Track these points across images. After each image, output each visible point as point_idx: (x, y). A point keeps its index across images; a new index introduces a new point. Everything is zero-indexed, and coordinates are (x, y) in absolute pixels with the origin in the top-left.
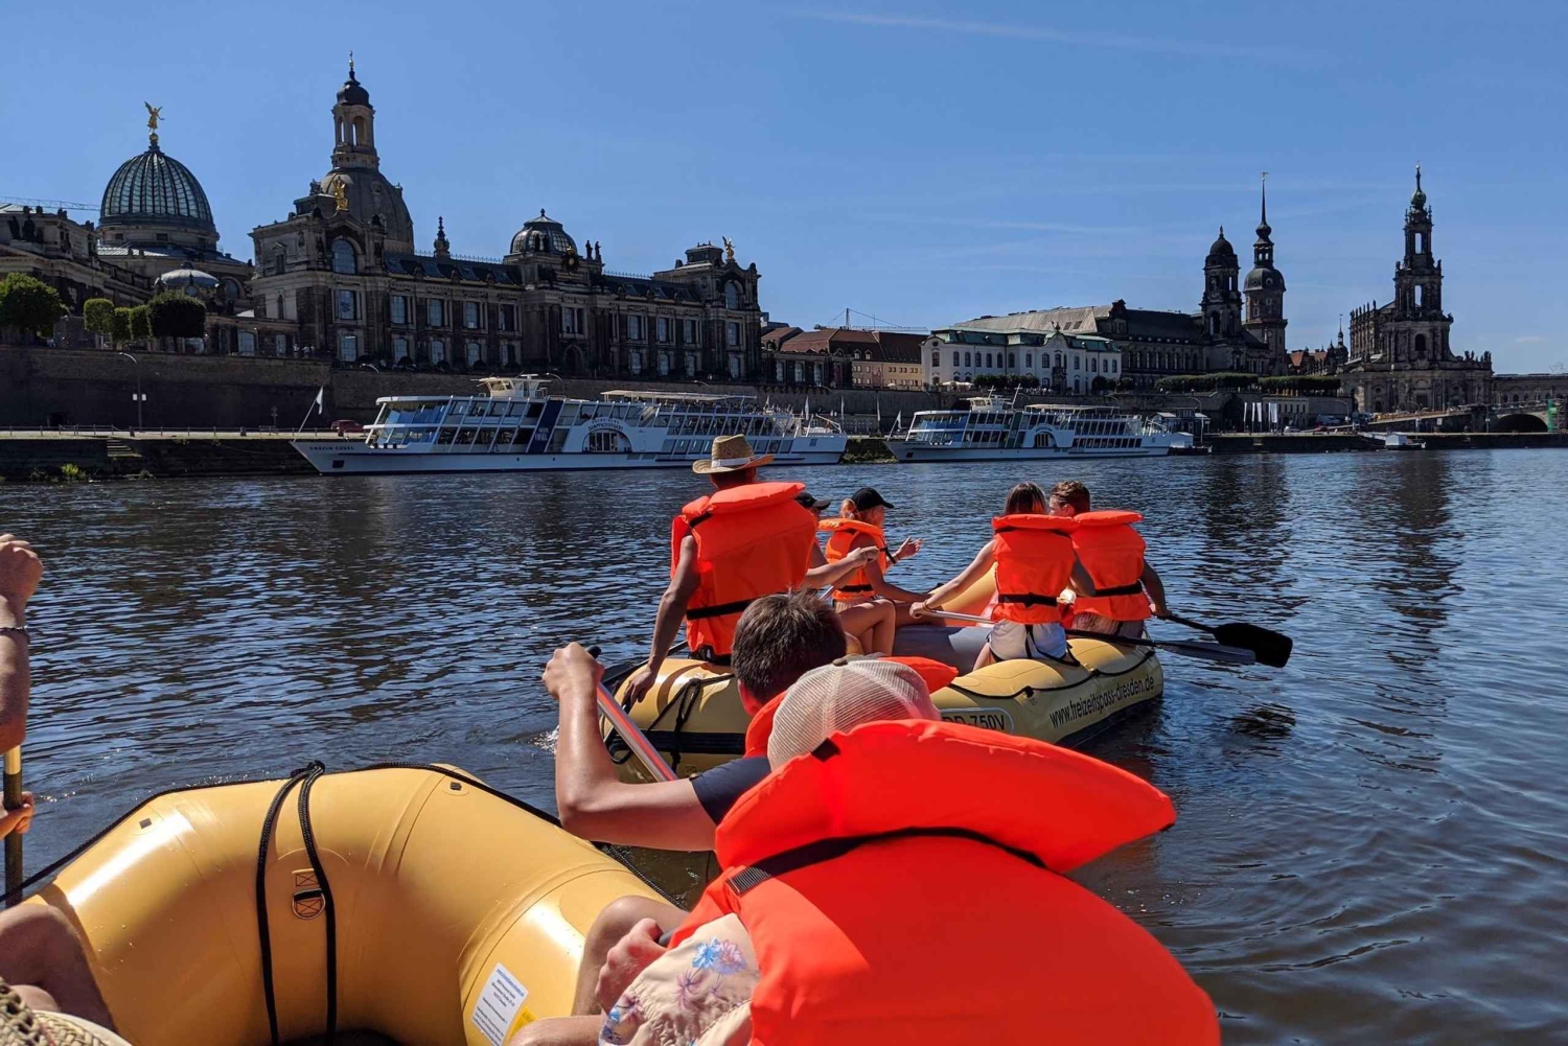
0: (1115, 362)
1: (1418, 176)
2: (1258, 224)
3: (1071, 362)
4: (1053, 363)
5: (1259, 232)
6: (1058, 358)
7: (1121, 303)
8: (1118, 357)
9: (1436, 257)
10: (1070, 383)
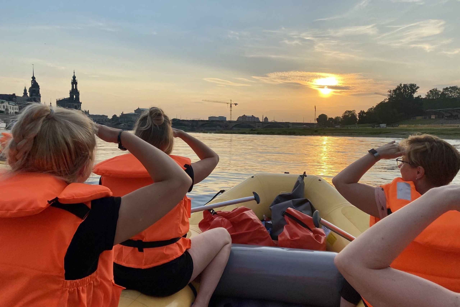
0: (17, 108)
1: (74, 72)
2: (32, 76)
3: (9, 107)
4: (6, 108)
5: (32, 78)
6: (7, 106)
7: (15, 94)
8: (18, 107)
9: (78, 90)
10: (9, 112)
